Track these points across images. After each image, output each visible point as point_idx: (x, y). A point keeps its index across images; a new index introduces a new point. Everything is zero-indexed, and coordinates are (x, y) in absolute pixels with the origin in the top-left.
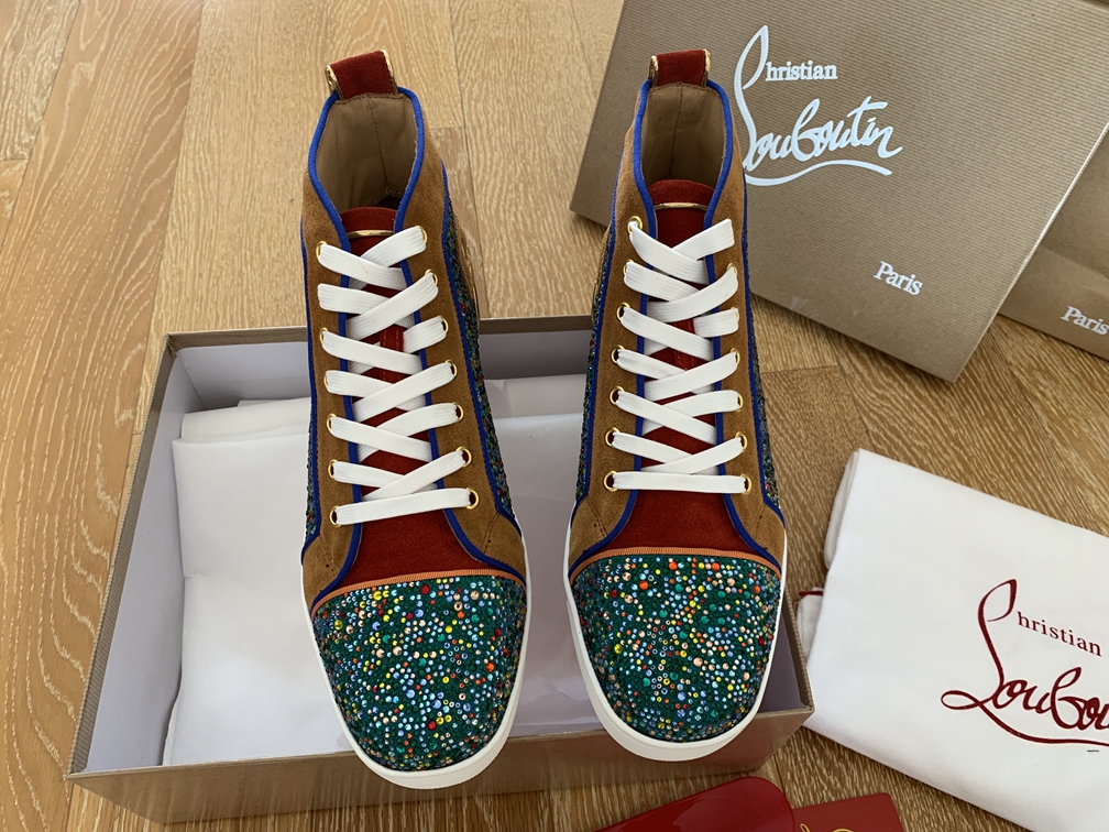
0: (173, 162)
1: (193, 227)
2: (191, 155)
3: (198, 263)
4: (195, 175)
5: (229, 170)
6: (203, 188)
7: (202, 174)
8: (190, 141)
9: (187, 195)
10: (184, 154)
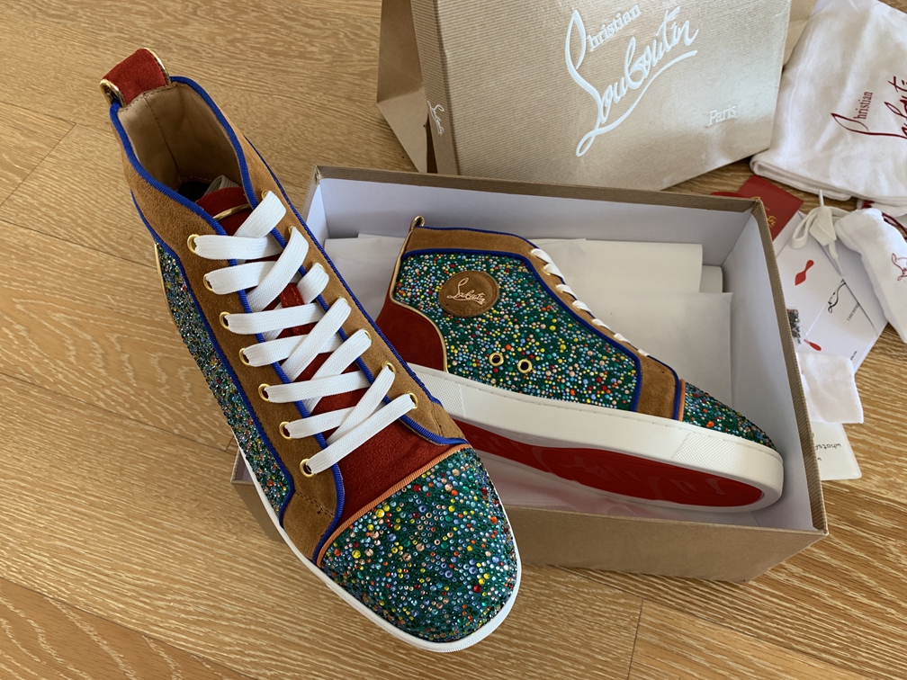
0: (153, 646)
1: (293, 653)
2: (152, 618)
3: (360, 664)
4: (197, 623)
5: (214, 577)
6: (228, 619)
7: (201, 614)
8: (123, 611)
9: (229, 644)
10: (146, 627)
